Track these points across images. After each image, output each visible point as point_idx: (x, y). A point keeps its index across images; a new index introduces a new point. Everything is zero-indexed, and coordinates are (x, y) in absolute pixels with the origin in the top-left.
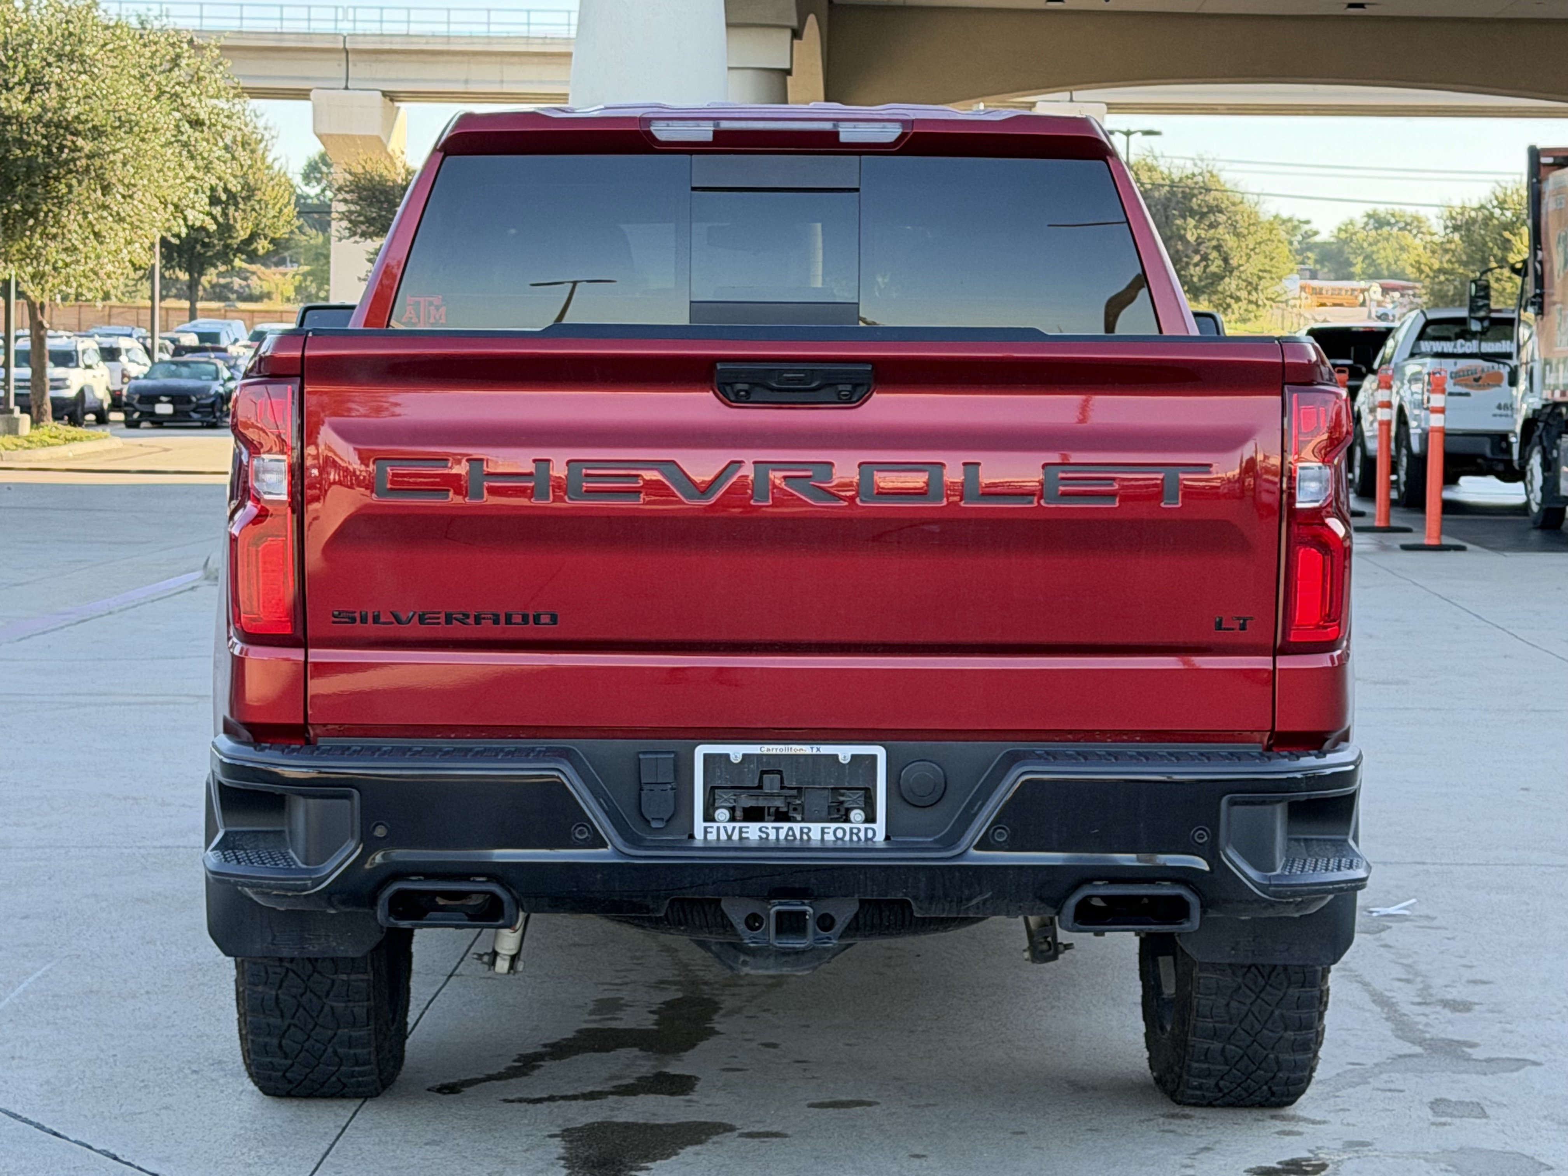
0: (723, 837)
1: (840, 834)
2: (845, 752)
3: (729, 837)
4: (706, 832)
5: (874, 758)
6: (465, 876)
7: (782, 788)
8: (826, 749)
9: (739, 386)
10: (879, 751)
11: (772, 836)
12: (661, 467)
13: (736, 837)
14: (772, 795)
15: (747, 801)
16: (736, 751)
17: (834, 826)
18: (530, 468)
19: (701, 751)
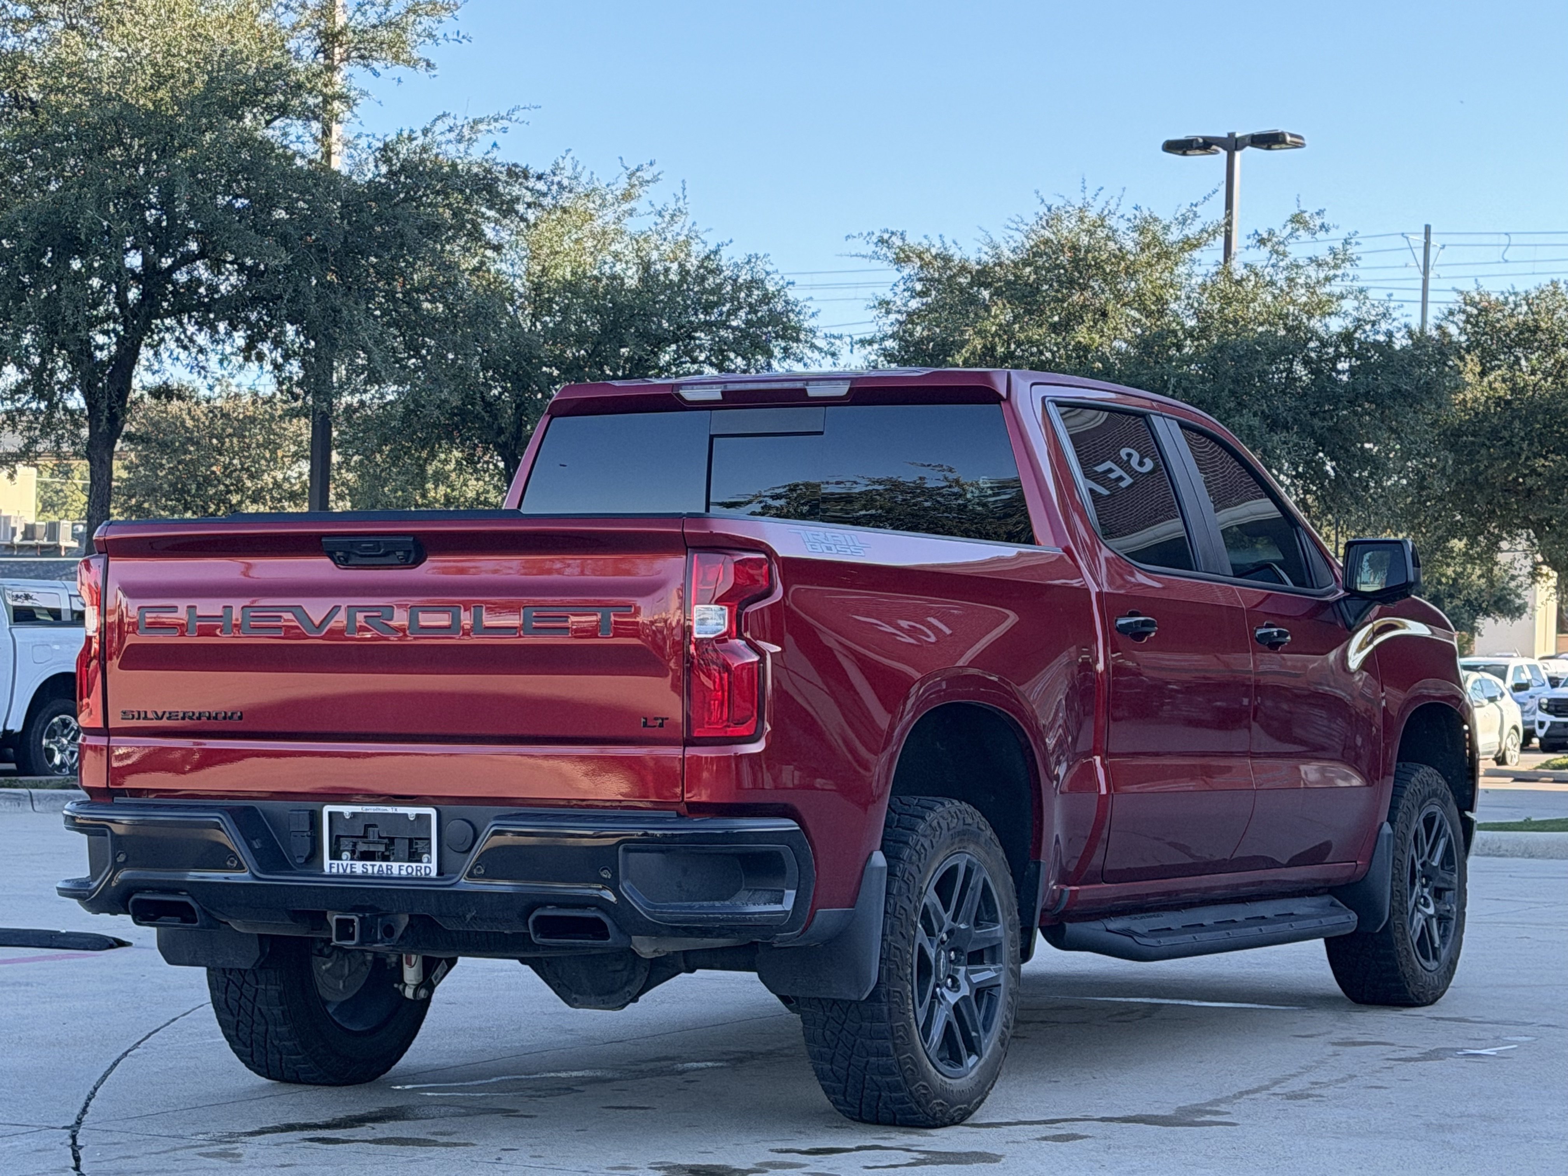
0: (341, 871)
1: (410, 870)
2: (411, 811)
3: (345, 871)
4: (331, 867)
5: (429, 816)
6: (175, 891)
7: (380, 837)
8: (401, 810)
9: (338, 554)
10: (432, 812)
11: (370, 871)
12: (293, 609)
13: (348, 871)
14: (374, 843)
15: (362, 847)
16: (347, 810)
17: (406, 864)
18: (219, 613)
19: (327, 809)
